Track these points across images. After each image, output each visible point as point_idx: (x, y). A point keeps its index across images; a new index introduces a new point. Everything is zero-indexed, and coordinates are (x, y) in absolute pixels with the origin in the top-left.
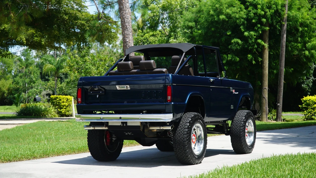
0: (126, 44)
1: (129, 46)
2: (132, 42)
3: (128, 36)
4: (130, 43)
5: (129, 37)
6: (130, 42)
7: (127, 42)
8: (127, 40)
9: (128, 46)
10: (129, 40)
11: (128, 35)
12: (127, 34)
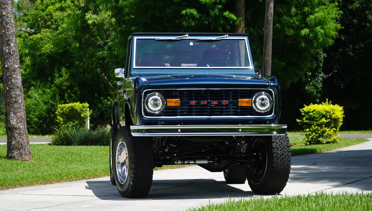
0: (1, 20)
1: (7, 22)
2: (12, 16)
3: (6, 6)
4: (7, 17)
5: (6, 8)
6: (9, 15)
7: (4, 15)
8: (4, 14)
9: (5, 22)
10: (6, 12)
11: (5, 4)
12: (3, 4)
